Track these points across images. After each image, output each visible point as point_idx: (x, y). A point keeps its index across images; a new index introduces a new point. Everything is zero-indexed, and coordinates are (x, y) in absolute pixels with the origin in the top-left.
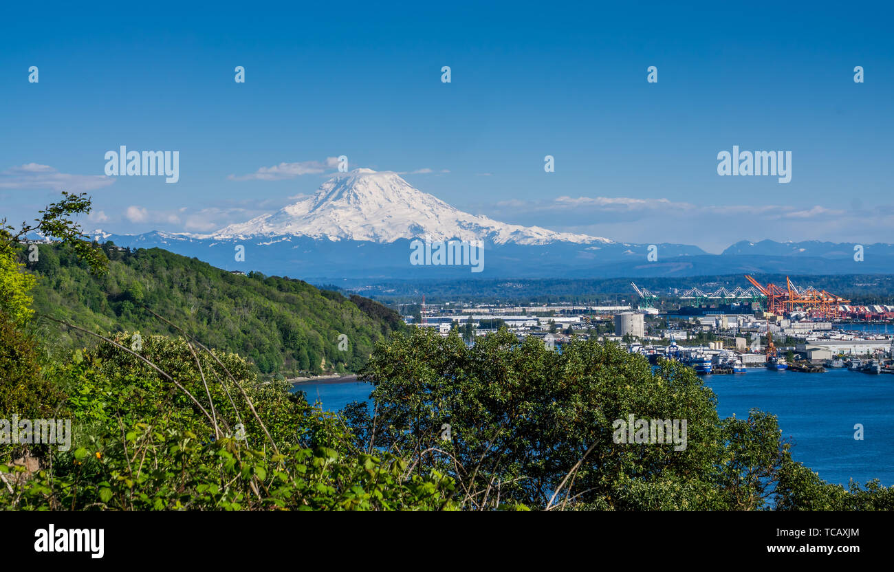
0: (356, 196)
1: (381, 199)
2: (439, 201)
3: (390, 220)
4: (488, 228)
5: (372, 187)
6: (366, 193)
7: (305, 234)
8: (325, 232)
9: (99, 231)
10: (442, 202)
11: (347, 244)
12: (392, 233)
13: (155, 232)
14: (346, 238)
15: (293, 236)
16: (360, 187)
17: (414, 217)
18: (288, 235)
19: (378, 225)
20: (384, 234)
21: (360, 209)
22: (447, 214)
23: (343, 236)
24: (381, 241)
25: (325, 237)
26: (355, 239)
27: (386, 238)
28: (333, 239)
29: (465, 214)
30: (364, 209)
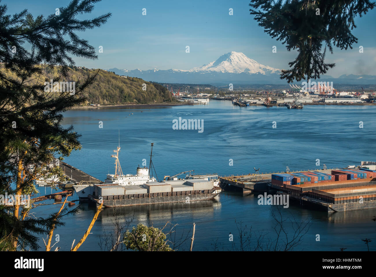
0: (230, 60)
1: (238, 61)
2: (255, 61)
3: (240, 67)
4: (269, 70)
5: (235, 57)
6: (233, 59)
7: (215, 70)
8: (221, 70)
9: (156, 69)
10: (256, 62)
11: (227, 74)
12: (241, 70)
13: (171, 69)
14: (227, 72)
15: (211, 71)
16: (232, 57)
17: (247, 66)
18: (210, 71)
19: (237, 68)
20: (238, 71)
21: (231, 63)
22: (257, 65)
23: (226, 71)
24: (237, 73)
25: (221, 72)
26: (230, 72)
27: (239, 72)
28: (223, 72)
29: (263, 65)
30: (233, 63)
